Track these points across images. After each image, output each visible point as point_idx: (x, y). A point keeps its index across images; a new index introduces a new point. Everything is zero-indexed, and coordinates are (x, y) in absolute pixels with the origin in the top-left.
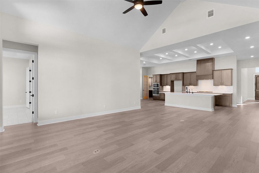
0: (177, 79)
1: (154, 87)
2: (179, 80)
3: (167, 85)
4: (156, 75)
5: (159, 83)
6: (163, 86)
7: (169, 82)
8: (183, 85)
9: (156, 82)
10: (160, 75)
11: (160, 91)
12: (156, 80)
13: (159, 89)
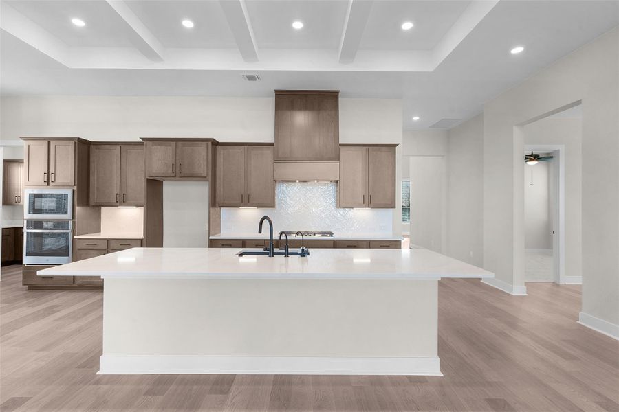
0: (182, 173)
1: (34, 210)
2: (192, 176)
3: (122, 200)
4: (49, 141)
5: (69, 192)
6: (98, 207)
7: (137, 185)
8: (215, 202)
9: (48, 185)
10: (78, 144)
11: (74, 235)
12: (51, 172)
13: (71, 223)
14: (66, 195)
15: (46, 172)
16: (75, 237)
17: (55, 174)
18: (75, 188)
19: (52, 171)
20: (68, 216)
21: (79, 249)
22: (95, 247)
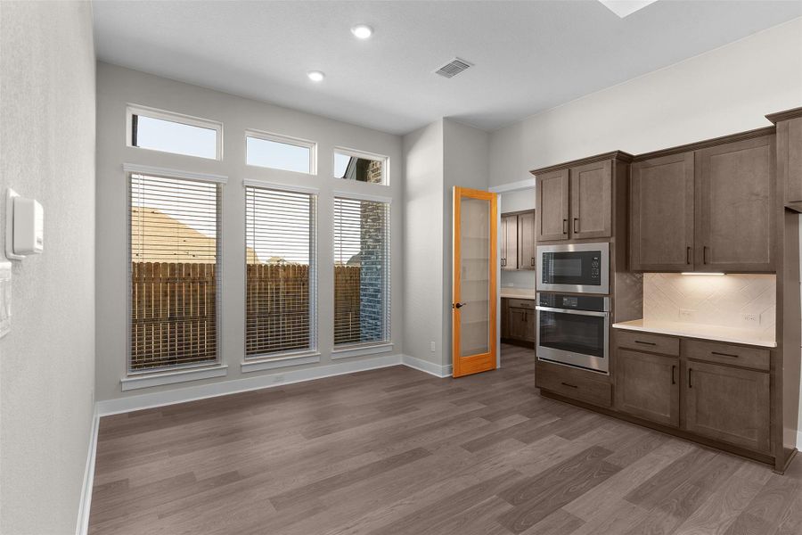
3: (700, 261)
4: (570, 168)
6: (639, 273)
9: (569, 238)
10: (617, 164)
11: (612, 321)
12: (573, 217)
13: (606, 300)
14: (598, 254)
15: (567, 218)
16: (614, 326)
17: (579, 219)
18: (613, 240)
19: (575, 215)
20: (602, 289)
21: (621, 348)
22: (654, 350)
